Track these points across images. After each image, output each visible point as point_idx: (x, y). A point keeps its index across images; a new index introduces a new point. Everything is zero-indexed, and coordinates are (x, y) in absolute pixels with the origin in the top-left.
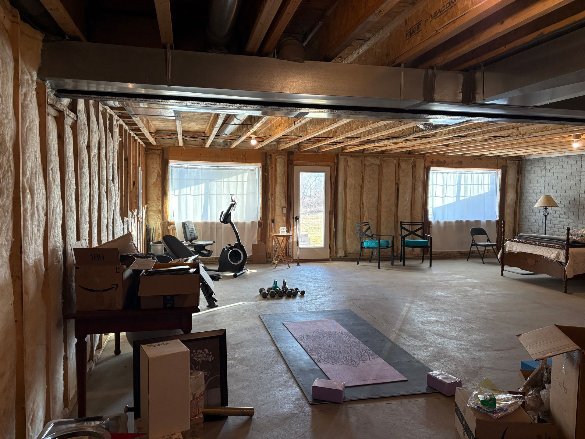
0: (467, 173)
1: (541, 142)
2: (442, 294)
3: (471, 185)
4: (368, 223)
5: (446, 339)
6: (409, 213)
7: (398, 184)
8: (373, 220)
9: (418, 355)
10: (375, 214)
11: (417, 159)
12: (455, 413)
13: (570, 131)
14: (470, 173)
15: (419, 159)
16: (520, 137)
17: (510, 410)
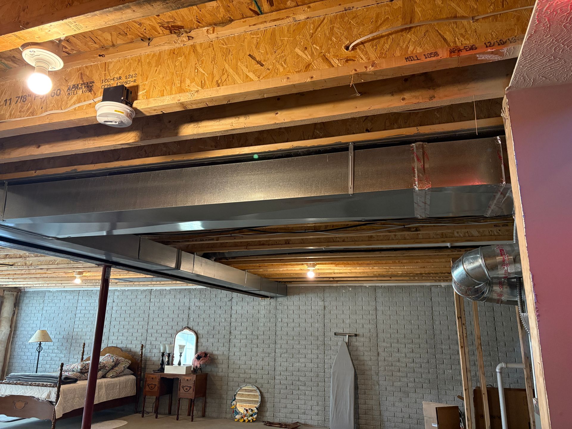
1: (44, 275)
16: (25, 267)
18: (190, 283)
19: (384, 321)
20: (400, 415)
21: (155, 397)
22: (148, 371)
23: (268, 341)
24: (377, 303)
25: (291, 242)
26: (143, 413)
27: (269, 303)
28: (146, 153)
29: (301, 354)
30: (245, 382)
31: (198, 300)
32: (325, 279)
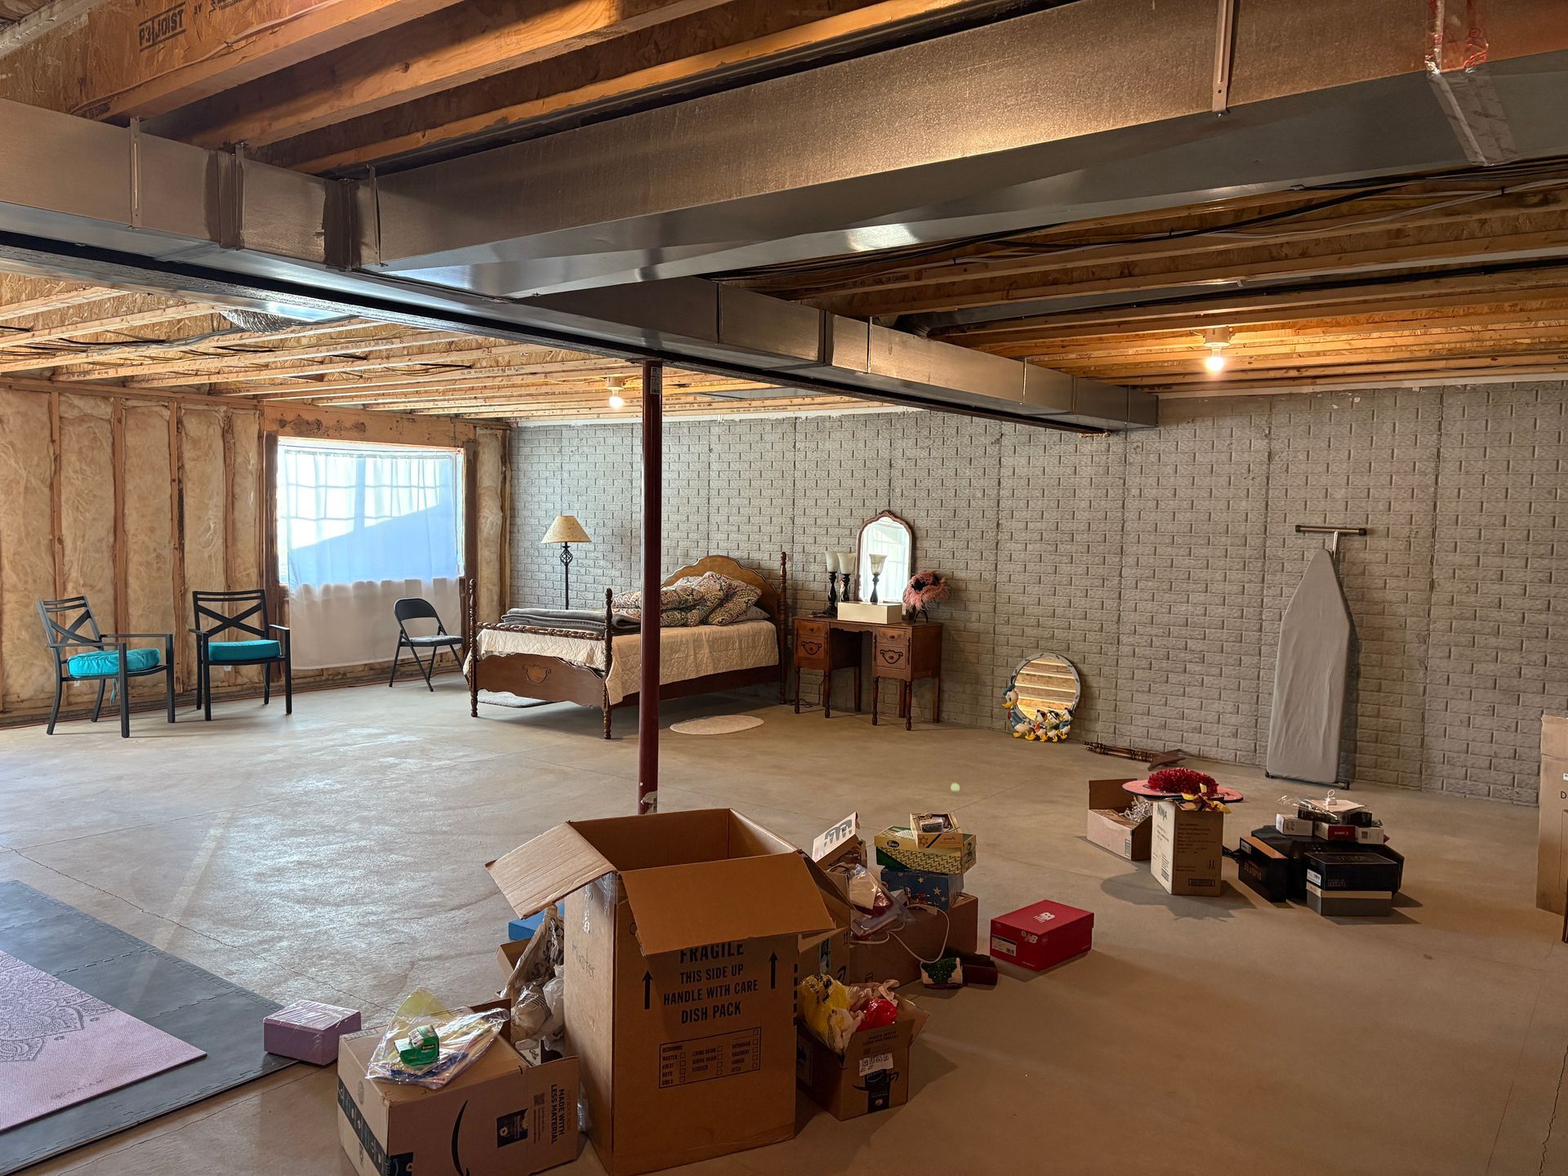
0: (380, 457)
1: (544, 389)
2: (321, 785)
3: (392, 486)
4: (82, 602)
5: (328, 908)
6: (221, 565)
7: (180, 482)
8: (100, 591)
9: (242, 973)
10: (109, 573)
11: (235, 411)
12: (339, 1106)
13: (601, 369)
14: (388, 457)
15: (241, 412)
16: (497, 372)
17: (473, 1055)
18: (871, 400)
19: (1462, 491)
20: (1487, 749)
21: (822, 671)
22: (801, 613)
23: (1102, 547)
24: (1443, 438)
25: (1137, 271)
26: (797, 703)
27: (1104, 446)
28: (659, 51)
29: (1196, 582)
30: (1038, 647)
31: (911, 442)
32: (1272, 374)
